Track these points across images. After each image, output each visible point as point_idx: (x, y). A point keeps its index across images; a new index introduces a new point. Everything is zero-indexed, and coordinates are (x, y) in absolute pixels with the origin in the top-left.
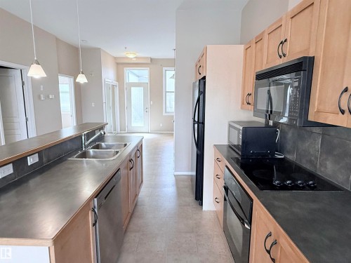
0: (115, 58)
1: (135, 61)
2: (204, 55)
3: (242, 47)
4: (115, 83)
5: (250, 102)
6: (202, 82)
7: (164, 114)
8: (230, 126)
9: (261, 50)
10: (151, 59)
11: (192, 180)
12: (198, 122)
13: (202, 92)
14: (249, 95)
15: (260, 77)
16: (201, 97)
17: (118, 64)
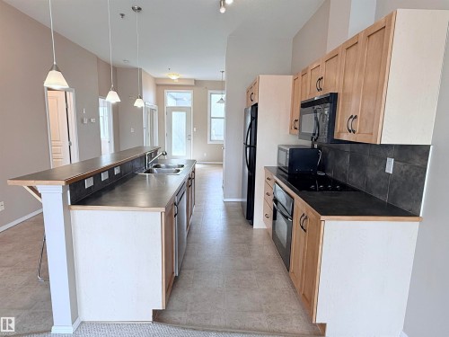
0: (155, 79)
1: (177, 82)
2: (255, 83)
3: (291, 78)
4: (155, 107)
5: (298, 127)
6: (254, 108)
7: (209, 142)
8: (279, 149)
9: (306, 82)
10: (195, 81)
11: (242, 206)
12: (250, 146)
13: (254, 118)
14: (296, 121)
15: (304, 105)
16: (254, 122)
17: (157, 85)
